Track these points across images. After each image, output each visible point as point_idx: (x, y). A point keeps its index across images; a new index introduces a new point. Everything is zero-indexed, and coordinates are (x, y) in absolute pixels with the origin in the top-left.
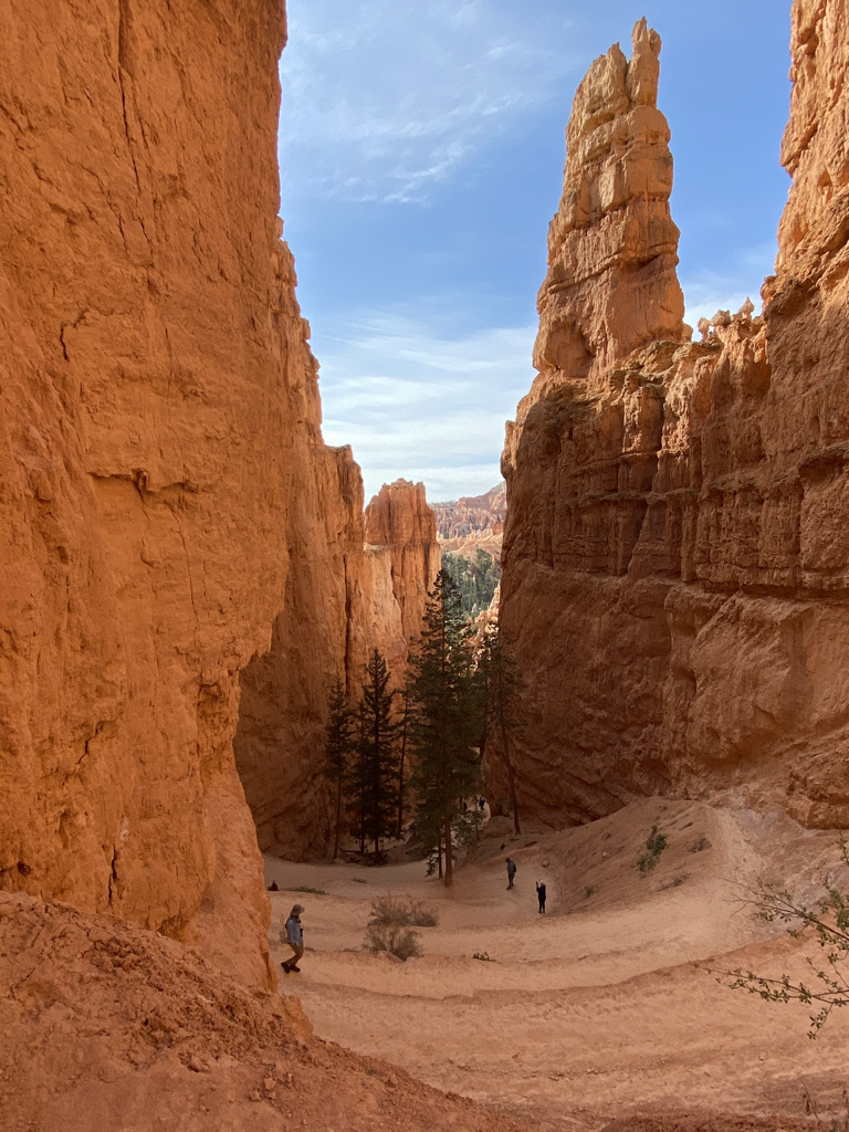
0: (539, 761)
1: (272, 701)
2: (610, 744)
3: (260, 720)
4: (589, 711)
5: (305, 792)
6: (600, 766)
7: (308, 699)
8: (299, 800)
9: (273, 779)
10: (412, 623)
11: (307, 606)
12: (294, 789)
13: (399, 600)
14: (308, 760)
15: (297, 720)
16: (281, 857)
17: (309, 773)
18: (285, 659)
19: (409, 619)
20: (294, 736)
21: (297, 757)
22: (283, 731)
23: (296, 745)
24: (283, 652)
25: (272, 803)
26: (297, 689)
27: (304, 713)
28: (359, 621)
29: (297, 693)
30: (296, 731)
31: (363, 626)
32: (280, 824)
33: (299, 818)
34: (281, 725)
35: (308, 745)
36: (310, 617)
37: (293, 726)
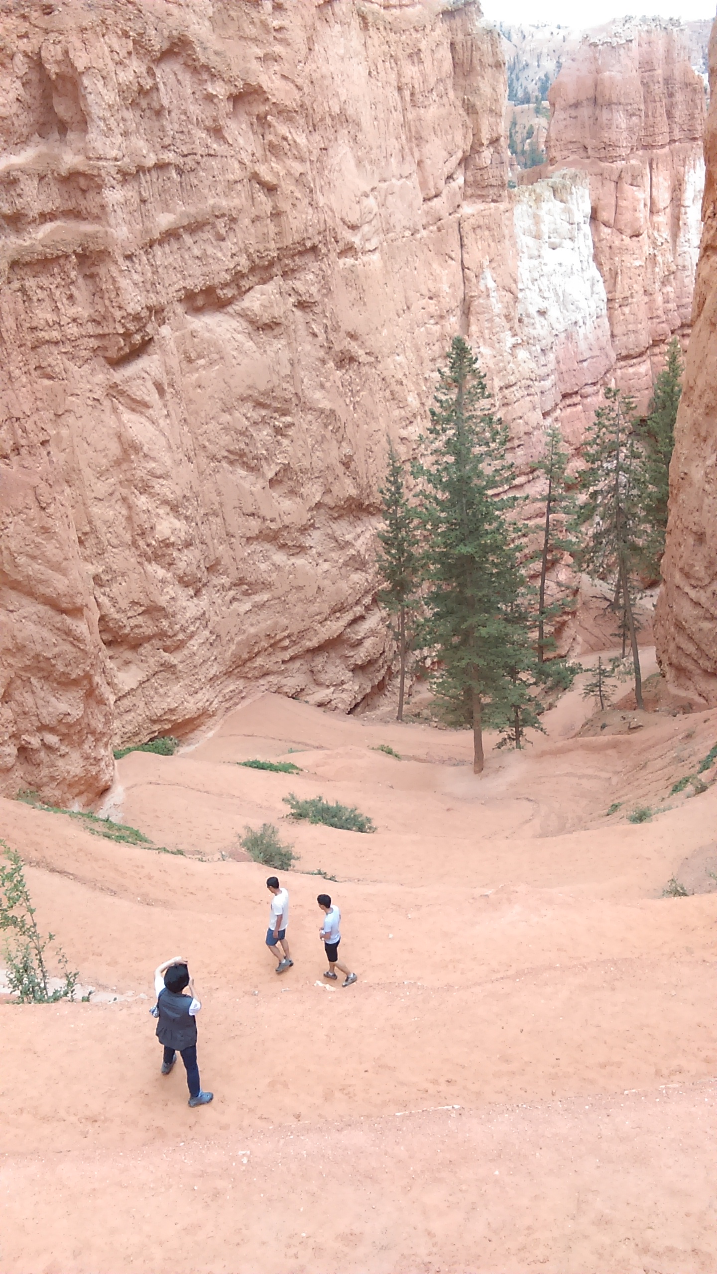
0: (697, 603)
1: (293, 492)
3: (273, 520)
5: (362, 618)
7: (358, 486)
8: (348, 630)
9: (302, 601)
10: (631, 318)
11: (353, 336)
12: (338, 615)
13: (607, 274)
14: (364, 574)
15: (340, 517)
16: (320, 705)
17: (367, 592)
18: (314, 427)
19: (626, 310)
20: (337, 541)
21: (343, 571)
22: (316, 534)
23: (340, 552)
24: (310, 417)
25: (302, 634)
26: (337, 472)
27: (353, 506)
28: (484, 339)
29: (337, 477)
30: (338, 533)
31: (492, 347)
32: (319, 661)
33: (352, 654)
34: (313, 525)
35: (362, 552)
36: (361, 354)
37: (334, 526)
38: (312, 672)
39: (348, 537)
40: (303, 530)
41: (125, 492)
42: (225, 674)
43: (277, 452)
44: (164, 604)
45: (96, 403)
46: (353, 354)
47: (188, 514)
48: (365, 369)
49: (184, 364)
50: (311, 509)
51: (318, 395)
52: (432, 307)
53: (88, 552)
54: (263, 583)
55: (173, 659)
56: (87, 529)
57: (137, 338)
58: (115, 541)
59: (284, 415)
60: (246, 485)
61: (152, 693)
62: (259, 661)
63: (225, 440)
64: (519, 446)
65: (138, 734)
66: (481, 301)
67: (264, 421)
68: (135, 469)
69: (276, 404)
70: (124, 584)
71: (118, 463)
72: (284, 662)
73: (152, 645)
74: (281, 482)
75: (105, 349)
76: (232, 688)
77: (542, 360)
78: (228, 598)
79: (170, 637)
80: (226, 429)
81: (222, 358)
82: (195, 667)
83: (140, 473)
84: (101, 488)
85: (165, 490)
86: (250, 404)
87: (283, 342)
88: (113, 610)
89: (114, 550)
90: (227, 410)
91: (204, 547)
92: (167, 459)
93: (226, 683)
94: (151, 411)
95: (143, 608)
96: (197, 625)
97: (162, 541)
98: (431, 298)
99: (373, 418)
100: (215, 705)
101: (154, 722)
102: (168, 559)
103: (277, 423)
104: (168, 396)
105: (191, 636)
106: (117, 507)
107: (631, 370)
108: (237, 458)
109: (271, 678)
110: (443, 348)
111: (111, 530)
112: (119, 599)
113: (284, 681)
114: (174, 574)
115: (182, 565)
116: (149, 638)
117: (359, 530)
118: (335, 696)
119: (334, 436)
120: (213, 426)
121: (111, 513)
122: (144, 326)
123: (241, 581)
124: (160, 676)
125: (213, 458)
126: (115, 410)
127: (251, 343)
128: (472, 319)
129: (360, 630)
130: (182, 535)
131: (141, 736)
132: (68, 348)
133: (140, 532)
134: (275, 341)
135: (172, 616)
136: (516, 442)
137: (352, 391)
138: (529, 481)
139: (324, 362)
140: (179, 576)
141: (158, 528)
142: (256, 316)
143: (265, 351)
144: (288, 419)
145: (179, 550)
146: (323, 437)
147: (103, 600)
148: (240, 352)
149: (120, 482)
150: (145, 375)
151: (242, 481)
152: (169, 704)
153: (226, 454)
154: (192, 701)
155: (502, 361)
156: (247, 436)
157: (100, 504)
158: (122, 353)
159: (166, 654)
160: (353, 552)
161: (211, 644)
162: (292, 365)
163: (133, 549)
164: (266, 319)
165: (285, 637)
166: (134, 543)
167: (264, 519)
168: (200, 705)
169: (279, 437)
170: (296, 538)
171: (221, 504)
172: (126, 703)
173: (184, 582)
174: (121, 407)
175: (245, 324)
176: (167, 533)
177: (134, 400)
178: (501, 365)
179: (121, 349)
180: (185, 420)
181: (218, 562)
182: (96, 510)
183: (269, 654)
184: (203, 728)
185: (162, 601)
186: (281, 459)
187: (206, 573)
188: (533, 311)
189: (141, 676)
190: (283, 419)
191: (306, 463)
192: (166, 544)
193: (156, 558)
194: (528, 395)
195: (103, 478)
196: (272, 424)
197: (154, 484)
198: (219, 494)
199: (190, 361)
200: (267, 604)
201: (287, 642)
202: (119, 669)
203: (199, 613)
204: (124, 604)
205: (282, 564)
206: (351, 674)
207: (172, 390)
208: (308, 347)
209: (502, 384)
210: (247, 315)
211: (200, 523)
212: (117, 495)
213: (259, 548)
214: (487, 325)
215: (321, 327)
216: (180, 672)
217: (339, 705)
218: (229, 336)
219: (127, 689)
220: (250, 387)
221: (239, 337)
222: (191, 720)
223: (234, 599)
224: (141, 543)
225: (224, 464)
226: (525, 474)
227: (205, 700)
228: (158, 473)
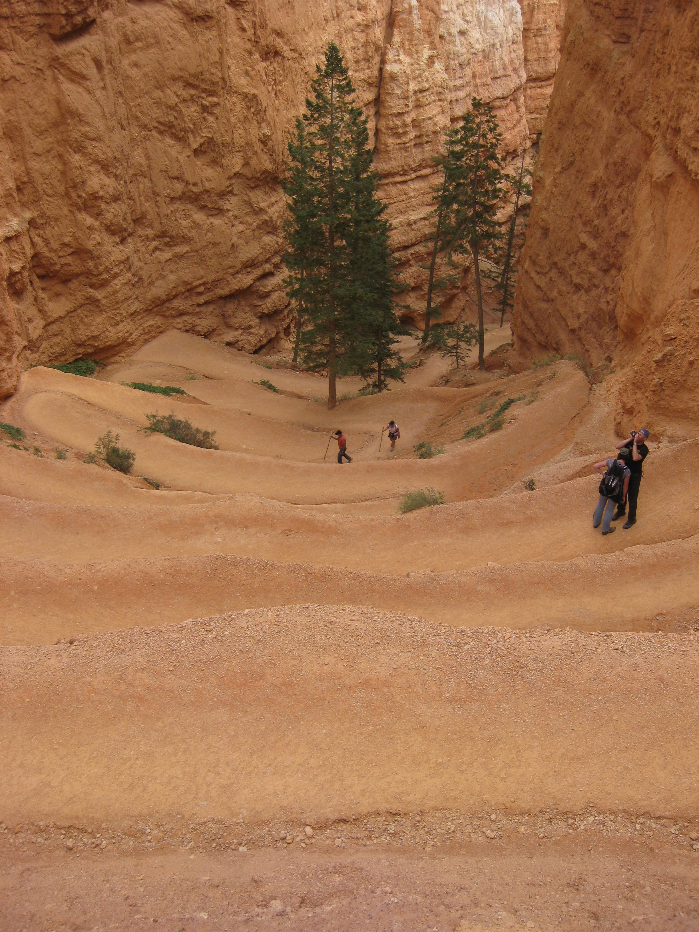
0: (539, 287)
1: (214, 162)
2: (595, 286)
3: (195, 185)
4: (584, 238)
5: (271, 274)
6: (581, 310)
7: (275, 162)
8: (257, 283)
9: (217, 255)
10: (542, 47)
11: (279, 34)
12: (249, 270)
13: (526, 8)
14: (274, 237)
15: (256, 187)
16: (229, 344)
17: (276, 253)
18: (238, 108)
19: (539, 40)
20: (252, 207)
21: (256, 233)
22: (234, 200)
23: (255, 217)
24: (234, 99)
25: (216, 283)
26: (255, 148)
27: (269, 179)
28: (404, 50)
29: (255, 153)
30: (254, 200)
31: (410, 55)
32: (230, 307)
33: (260, 303)
34: (231, 192)
35: (275, 218)
36: (286, 49)
37: (251, 194)
38: (223, 315)
39: (263, 205)
40: (222, 195)
41: (61, 150)
42: (145, 311)
43: (202, 127)
44: (91, 247)
45: (38, 72)
46: (279, 49)
47: (117, 173)
48: (287, 64)
49: (123, 46)
50: (230, 178)
51: (243, 81)
52: (359, 17)
53: (25, 199)
54: (183, 237)
55: (98, 295)
56: (26, 179)
57: (79, 19)
58: (50, 191)
59: (212, 95)
60: (173, 153)
61: (78, 322)
62: (176, 303)
63: (157, 113)
64: (427, 142)
65: (65, 354)
66: (404, 16)
67: (192, 99)
68: (70, 131)
69: (203, 86)
70: (56, 228)
71: (56, 125)
72: (199, 305)
73: (80, 281)
74: (204, 152)
75: (50, 26)
76: (151, 323)
77: (459, 73)
78: (151, 248)
79: (95, 276)
80: (158, 103)
81: (158, 43)
82: (117, 303)
83: (75, 135)
84: (39, 145)
85: (97, 151)
86: (180, 84)
87: (215, 33)
88: (45, 249)
89: (49, 199)
90: (160, 87)
91: (132, 202)
92: (101, 125)
93: (146, 318)
94: (88, 83)
95: (72, 250)
96: (121, 268)
97: (91, 194)
98: (359, 9)
99: (293, 106)
100: (134, 336)
101: (79, 345)
102: (96, 210)
103: (204, 102)
104: (106, 71)
105: (115, 276)
106: (54, 162)
107: (539, 91)
108: (166, 129)
109: (185, 318)
110: (367, 52)
111: (47, 181)
112: (52, 241)
113: (198, 321)
114: (102, 223)
115: (109, 216)
116: (77, 275)
117: (273, 199)
118: (242, 337)
119: (255, 118)
120: (146, 100)
121: (48, 167)
122: (86, 9)
123: (163, 234)
124: (85, 308)
125: (145, 127)
126: (55, 79)
127: (185, 32)
128: (396, 31)
129: (269, 284)
130: (111, 190)
131: (67, 357)
132: (17, 23)
133: (72, 185)
134: (207, 32)
135: (98, 258)
136: (425, 139)
137: (275, 80)
138: (433, 173)
139: (250, 53)
140: (106, 225)
141: (89, 183)
142: (191, 8)
143: (197, 40)
144: (215, 99)
145: (107, 203)
146: (245, 117)
147: (36, 239)
148: (175, 39)
149: (58, 142)
150: (84, 52)
151: (169, 150)
152: (92, 331)
153: (156, 125)
154: (114, 331)
155: (418, 69)
156: (176, 111)
157: (38, 159)
158: (64, 31)
159: (92, 290)
160: (265, 217)
161: (133, 285)
162: (221, 53)
163: (66, 200)
164: (199, 12)
165: (200, 285)
166: (67, 195)
167: (187, 183)
168: (121, 334)
169: (206, 115)
170: (215, 202)
171: (150, 167)
172: (54, 328)
173: (111, 230)
174: (61, 78)
175: (180, 15)
176: (97, 187)
177: (74, 73)
178: (417, 72)
179: (63, 27)
180: (121, 93)
181: (143, 216)
182: (34, 164)
183: (186, 298)
184: (123, 354)
185: (90, 244)
186: (205, 133)
187: (132, 225)
188: (454, 30)
189: (69, 306)
190: (210, 99)
191: (227, 139)
192: (94, 196)
193: (86, 208)
194: (439, 100)
195: (42, 137)
196: (199, 103)
197: (87, 145)
198: (148, 158)
199: (129, 42)
200: (186, 255)
201: (202, 289)
202: (50, 300)
203: (123, 258)
204: (55, 245)
205: (201, 223)
206: (258, 321)
207: (109, 66)
208: (237, 40)
209: (416, 88)
210: (184, 8)
211: (128, 182)
212: (54, 152)
213: (181, 207)
214: (407, 37)
215: (250, 24)
216: (104, 305)
217: (246, 346)
218: (166, 24)
219: (55, 316)
220: (181, 69)
221: (175, 26)
222: (111, 347)
223: (156, 249)
224: (73, 195)
225: (154, 133)
226: (431, 167)
227: (126, 331)
228: (92, 135)
